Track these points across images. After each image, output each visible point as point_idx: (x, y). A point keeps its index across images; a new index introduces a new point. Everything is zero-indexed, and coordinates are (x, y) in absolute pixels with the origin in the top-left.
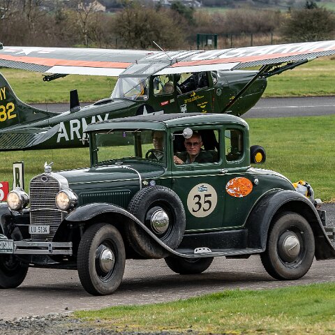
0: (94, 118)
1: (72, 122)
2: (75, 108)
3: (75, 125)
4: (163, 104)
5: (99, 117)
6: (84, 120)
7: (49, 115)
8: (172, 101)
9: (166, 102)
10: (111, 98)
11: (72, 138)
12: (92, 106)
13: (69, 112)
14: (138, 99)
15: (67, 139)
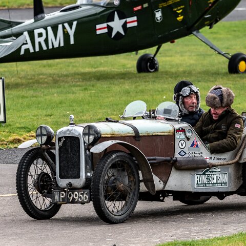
0: (60, 26)
1: (36, 32)
2: (39, 16)
3: (40, 35)
4: (136, 9)
5: (66, 25)
6: (49, 29)
7: (11, 24)
8: (146, 5)
9: (139, 8)
10: (78, 3)
11: (37, 49)
12: (57, 14)
13: (33, 20)
14: (108, 4)
15: (32, 51)
